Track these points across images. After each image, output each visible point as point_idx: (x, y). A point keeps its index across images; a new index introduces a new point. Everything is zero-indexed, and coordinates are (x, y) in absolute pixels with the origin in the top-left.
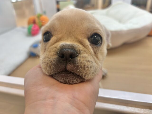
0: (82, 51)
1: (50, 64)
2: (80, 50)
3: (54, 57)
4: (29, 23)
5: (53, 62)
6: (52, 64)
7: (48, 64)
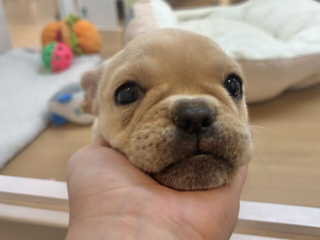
0: (219, 108)
1: (164, 145)
2: (215, 108)
3: (168, 129)
4: (45, 39)
5: (169, 140)
6: (169, 144)
7: (160, 146)
